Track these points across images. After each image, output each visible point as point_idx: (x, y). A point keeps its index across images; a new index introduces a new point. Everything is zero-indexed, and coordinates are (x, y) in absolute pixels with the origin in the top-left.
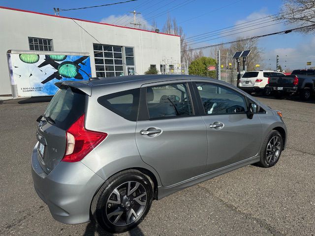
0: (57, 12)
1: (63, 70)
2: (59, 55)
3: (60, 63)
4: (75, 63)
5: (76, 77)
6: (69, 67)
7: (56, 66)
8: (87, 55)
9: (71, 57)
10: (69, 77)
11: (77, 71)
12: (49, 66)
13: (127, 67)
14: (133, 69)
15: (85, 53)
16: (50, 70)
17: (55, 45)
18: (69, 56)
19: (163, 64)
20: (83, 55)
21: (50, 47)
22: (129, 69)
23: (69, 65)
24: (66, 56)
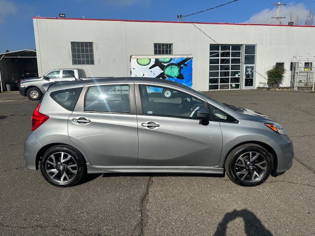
0: (180, 19)
1: (168, 71)
2: (166, 58)
3: (166, 65)
4: (179, 65)
5: (178, 77)
6: (172, 68)
7: (163, 68)
8: (190, 57)
9: (176, 60)
10: (172, 77)
11: (180, 71)
12: (157, 68)
13: (245, 66)
14: (252, 68)
15: (187, 55)
16: (158, 71)
17: (175, 49)
18: (174, 59)
19: (294, 61)
20: (186, 57)
21: (170, 51)
22: (247, 68)
23: (173, 66)
24: (171, 59)
